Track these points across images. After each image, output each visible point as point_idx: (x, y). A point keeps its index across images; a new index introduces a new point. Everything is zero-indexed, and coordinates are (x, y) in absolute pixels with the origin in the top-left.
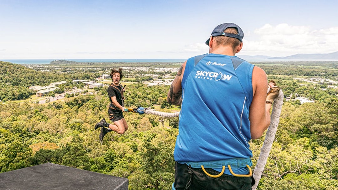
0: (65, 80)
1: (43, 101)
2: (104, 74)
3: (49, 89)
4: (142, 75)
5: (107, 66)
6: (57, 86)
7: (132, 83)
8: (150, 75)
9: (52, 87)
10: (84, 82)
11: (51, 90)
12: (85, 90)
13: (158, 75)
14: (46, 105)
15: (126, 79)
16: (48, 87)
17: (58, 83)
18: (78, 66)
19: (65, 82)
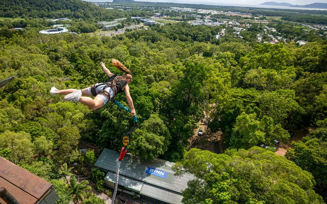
0: (125, 17)
1: (108, 34)
2: (157, 12)
3: (113, 24)
4: (188, 15)
5: (160, 6)
6: (119, 22)
7: (179, 22)
8: (194, 15)
9: (115, 23)
10: (141, 20)
11: (115, 25)
12: (141, 26)
13: (200, 16)
14: (111, 37)
15: (175, 18)
16: (111, 22)
17: (119, 19)
18: (136, 5)
19: (126, 18)
